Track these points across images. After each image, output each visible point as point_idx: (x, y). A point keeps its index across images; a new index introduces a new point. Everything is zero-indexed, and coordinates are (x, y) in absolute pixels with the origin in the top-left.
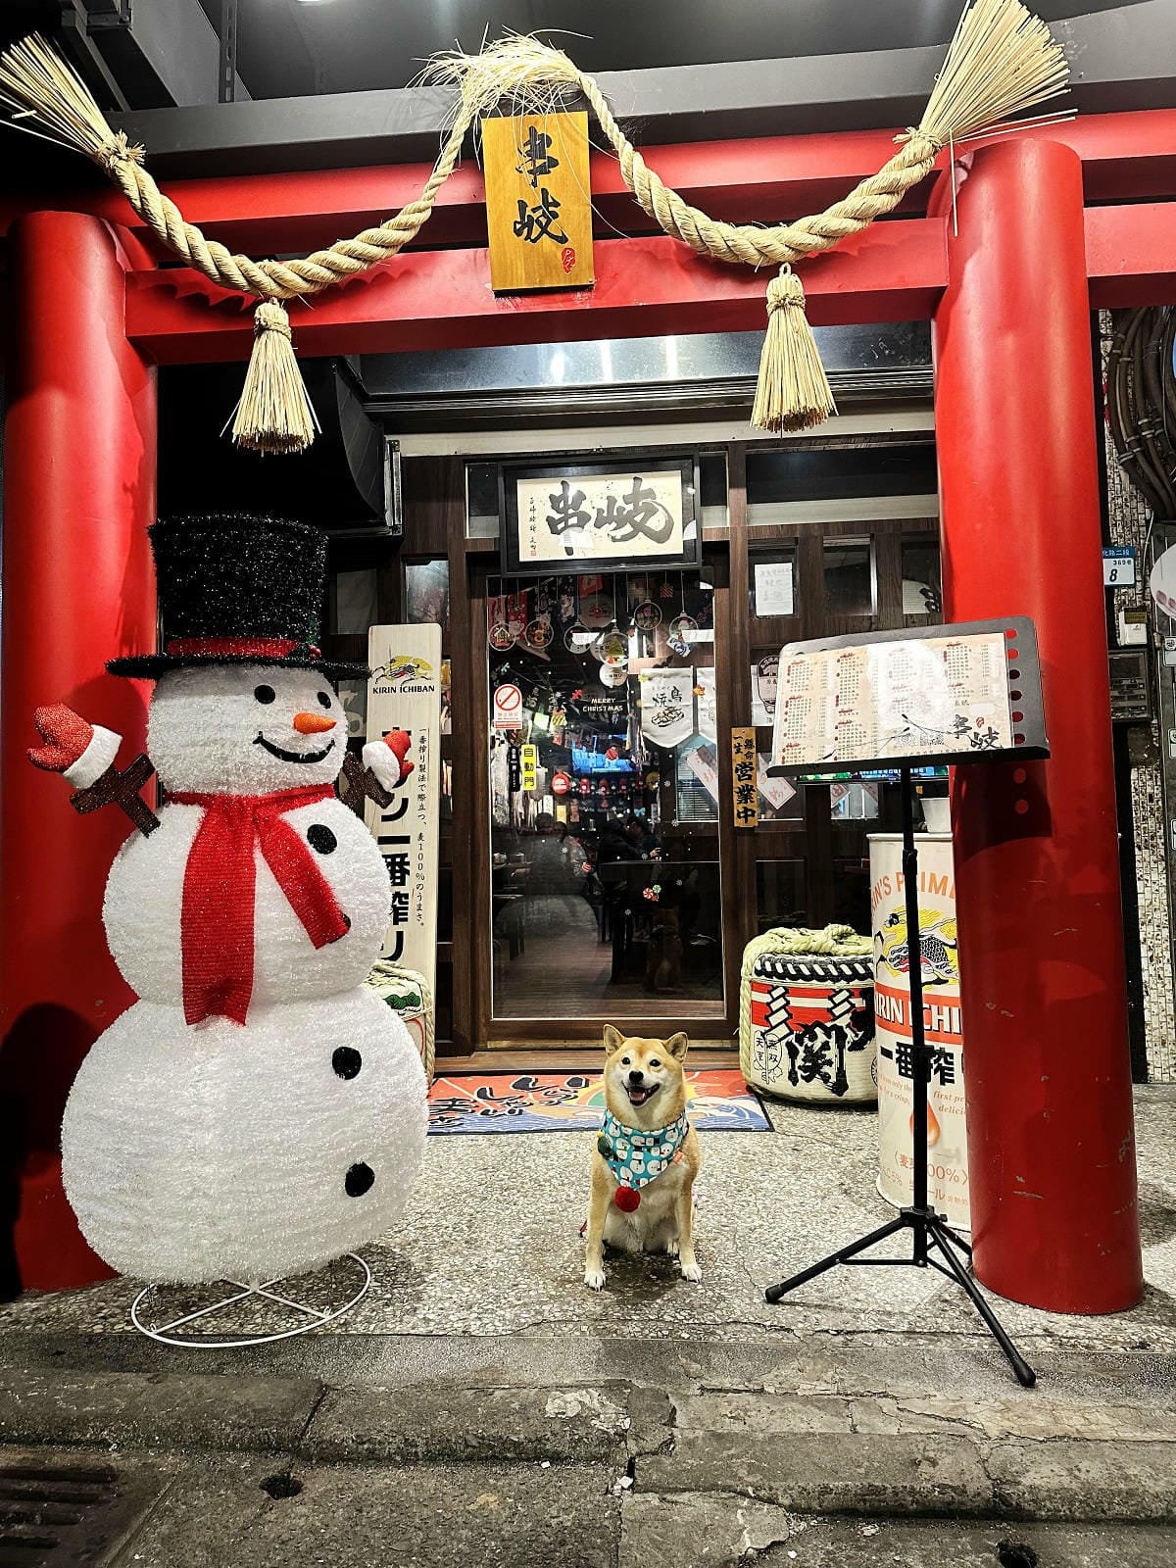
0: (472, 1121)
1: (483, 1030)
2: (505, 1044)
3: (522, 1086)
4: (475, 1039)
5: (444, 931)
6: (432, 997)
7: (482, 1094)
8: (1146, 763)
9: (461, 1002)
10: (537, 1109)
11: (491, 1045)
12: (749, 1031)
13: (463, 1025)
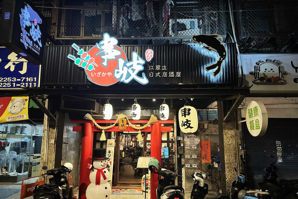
0: (115, 193)
1: (117, 183)
2: (119, 185)
3: (120, 190)
4: (116, 184)
5: (113, 173)
6: (112, 181)
7: (116, 190)
8: (183, 158)
9: (115, 180)
10: (121, 192)
11: (118, 185)
12: (142, 185)
13: (115, 183)
